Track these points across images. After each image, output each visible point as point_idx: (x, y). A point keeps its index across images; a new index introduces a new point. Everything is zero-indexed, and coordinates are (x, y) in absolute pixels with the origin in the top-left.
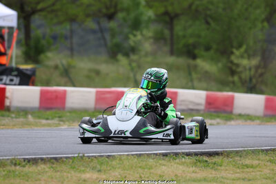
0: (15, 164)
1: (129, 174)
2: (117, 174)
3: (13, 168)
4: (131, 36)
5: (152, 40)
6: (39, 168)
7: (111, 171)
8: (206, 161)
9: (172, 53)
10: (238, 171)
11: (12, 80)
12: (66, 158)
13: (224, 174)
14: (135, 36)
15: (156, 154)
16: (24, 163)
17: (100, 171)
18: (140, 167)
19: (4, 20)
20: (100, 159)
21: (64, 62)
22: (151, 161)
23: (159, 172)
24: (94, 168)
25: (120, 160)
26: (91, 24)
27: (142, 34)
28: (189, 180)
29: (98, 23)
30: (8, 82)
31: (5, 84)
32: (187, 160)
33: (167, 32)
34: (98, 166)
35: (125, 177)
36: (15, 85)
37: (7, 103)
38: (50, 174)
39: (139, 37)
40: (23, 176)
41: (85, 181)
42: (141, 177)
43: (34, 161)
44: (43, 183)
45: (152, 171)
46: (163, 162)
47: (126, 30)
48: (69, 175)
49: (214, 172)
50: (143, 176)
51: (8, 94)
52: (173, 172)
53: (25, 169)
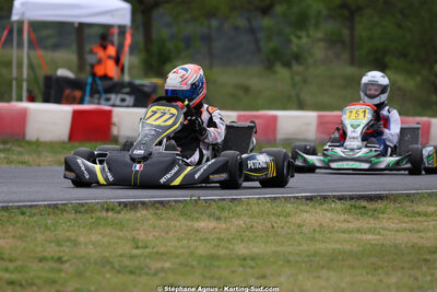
0: (107, 210)
1: (258, 223)
2: (241, 222)
3: (104, 214)
4: (294, 39)
5: (322, 44)
6: (139, 214)
7: (233, 220)
8: (364, 207)
9: (352, 62)
10: (406, 219)
11: (123, 100)
12: (176, 201)
13: (386, 224)
14: (299, 38)
15: (297, 198)
16: (118, 209)
17: (219, 219)
18: (274, 214)
19: (112, 16)
20: (220, 204)
22: (289, 207)
23: (298, 220)
24: (211, 215)
25: (248, 204)
26: (241, 22)
27: (308, 36)
28: (337, 231)
29: (249, 20)
30: (118, 102)
31: (114, 106)
32: (339, 205)
33: (346, 32)
34: (218, 213)
35: (252, 227)
36: (128, 106)
37: (115, 131)
38: (152, 222)
39: (304, 40)
40: (117, 224)
41: (197, 230)
42: (273, 227)
43: (133, 206)
44: (142, 232)
45: (289, 219)
46: (307, 208)
47: (288, 30)
48: (178, 224)
49: (372, 222)
50: (276, 225)
51: (115, 119)
52: (316, 221)
53: (121, 216)
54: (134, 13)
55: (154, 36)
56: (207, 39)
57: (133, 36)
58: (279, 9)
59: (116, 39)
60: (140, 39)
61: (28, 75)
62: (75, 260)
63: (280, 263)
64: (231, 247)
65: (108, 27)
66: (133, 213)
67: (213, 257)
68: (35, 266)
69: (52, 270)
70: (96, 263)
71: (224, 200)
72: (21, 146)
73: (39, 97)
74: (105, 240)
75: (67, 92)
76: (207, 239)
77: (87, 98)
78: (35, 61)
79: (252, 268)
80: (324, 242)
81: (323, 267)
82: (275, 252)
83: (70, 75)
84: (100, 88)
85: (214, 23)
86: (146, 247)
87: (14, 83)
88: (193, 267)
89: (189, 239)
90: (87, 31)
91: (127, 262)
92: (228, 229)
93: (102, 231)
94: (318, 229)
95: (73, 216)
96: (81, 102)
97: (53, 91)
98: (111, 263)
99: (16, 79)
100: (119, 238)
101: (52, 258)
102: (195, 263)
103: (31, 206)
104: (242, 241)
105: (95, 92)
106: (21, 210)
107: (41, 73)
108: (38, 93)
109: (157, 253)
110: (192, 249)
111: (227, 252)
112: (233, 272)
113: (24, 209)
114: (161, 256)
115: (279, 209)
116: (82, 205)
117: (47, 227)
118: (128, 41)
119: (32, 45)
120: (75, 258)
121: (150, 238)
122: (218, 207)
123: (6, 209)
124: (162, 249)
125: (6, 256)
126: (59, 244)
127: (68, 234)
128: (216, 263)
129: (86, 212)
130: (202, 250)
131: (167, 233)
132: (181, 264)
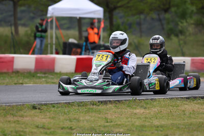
0: (93, 105)
1: (164, 110)
2: (156, 110)
4: (180, 23)
5: (193, 26)
6: (108, 106)
7: (152, 108)
12: (125, 100)
14: (182, 23)
15: (182, 98)
16: (98, 104)
17: (145, 108)
18: (171, 106)
20: (146, 101)
21: (136, 41)
22: (178, 102)
23: (183, 108)
24: (142, 107)
25: (159, 101)
26: (155, 16)
27: (187, 22)
29: (159, 15)
32: (202, 101)
34: (145, 105)
35: (161, 112)
38: (114, 110)
40: (98, 111)
41: (135, 114)
43: (105, 103)
44: (109, 115)
45: (179, 108)
46: (187, 103)
47: (177, 19)
48: (126, 111)
50: (172, 111)
52: (191, 108)
53: (99, 107)
54: (105, 12)
55: (115, 23)
56: (139, 24)
57: (104, 23)
58: (173, 9)
59: (96, 24)
60: (108, 24)
61: (56, 42)
62: (78, 129)
63: (175, 128)
64: (151, 121)
65: (92, 19)
66: (105, 106)
67: (143, 126)
68: (60, 131)
69: (67, 133)
70: (88, 130)
71: (148, 99)
72: (53, 75)
73: (61, 52)
74: (92, 119)
75: (74, 49)
76: (140, 118)
77: (83, 52)
78: (59, 35)
79: (161, 131)
80: (195, 119)
81: (195, 130)
82: (172, 124)
83: (75, 41)
84: (90, 48)
85: (142, 17)
86: (112, 122)
87: (49, 46)
88: (133, 131)
89: (132, 118)
90: (83, 21)
91: (102, 129)
92: (149, 113)
93: (90, 114)
94: (192, 112)
95: (77, 108)
96: (81, 54)
97: (67, 49)
98: (95, 130)
99: (50, 44)
100: (99, 118)
101: (67, 127)
102: (135, 129)
103: (57, 103)
104: (157, 118)
105: (87, 49)
106: (53, 105)
107: (62, 41)
108: (60, 50)
109: (117, 124)
110: (133, 122)
111: (150, 124)
112: (152, 133)
113: (54, 105)
114: (118, 126)
115: (174, 103)
116: (81, 102)
117: (65, 113)
118: (102, 25)
119: (57, 28)
120: (79, 127)
121: (114, 117)
122: (145, 103)
123: (46, 105)
124: (119, 123)
125: (46, 127)
126: (71, 121)
127: (75, 116)
128: (144, 129)
129: (83, 105)
130: (138, 123)
131: (121, 115)
132: (128, 130)
